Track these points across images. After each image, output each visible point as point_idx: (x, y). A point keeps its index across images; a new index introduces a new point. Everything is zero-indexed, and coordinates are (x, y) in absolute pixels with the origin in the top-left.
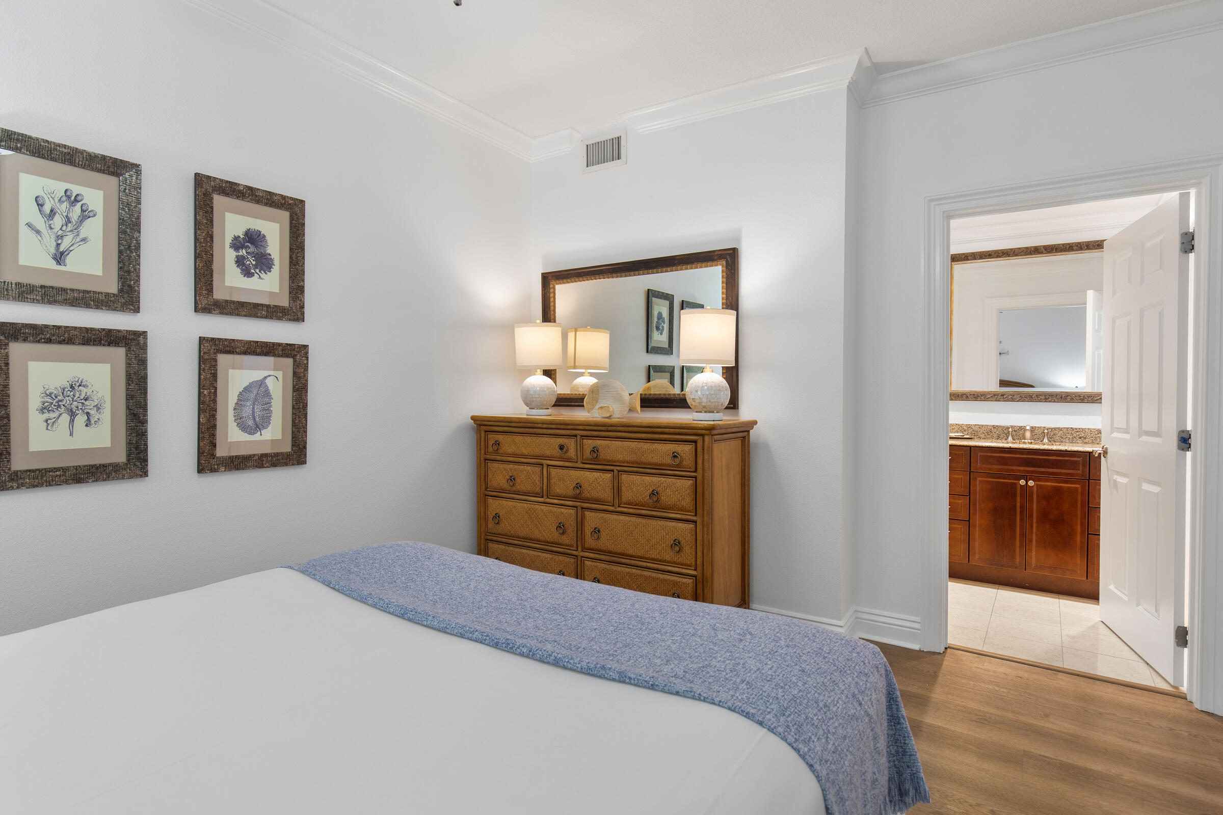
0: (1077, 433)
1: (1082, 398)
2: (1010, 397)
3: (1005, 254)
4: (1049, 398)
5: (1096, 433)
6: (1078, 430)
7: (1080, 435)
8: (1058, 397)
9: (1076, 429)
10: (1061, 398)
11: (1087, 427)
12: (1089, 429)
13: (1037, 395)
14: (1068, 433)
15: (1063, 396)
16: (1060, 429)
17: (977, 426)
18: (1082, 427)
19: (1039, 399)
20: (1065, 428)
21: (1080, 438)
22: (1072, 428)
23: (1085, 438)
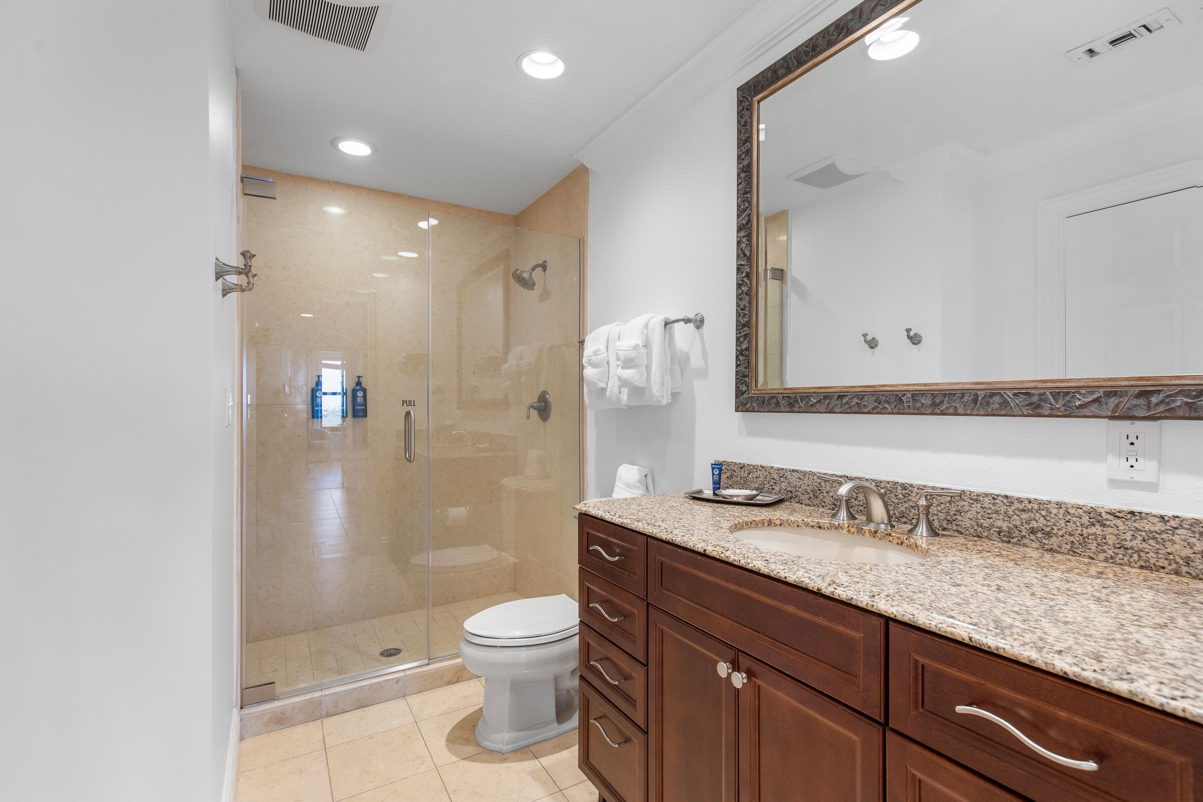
0: (1025, 516)
1: (1035, 399)
2: (856, 400)
3: (842, 29)
4: (942, 402)
5: (1085, 519)
6: (1027, 506)
7: (1034, 524)
8: (966, 398)
9: (1020, 501)
10: (975, 401)
11: (1054, 499)
12: (1059, 505)
13: (912, 395)
14: (997, 512)
15: (981, 395)
16: (976, 498)
17: (794, 474)
18: (1040, 497)
19: (918, 405)
20: (986, 495)
21: (1033, 531)
22: (1006, 497)
23: (1049, 535)
